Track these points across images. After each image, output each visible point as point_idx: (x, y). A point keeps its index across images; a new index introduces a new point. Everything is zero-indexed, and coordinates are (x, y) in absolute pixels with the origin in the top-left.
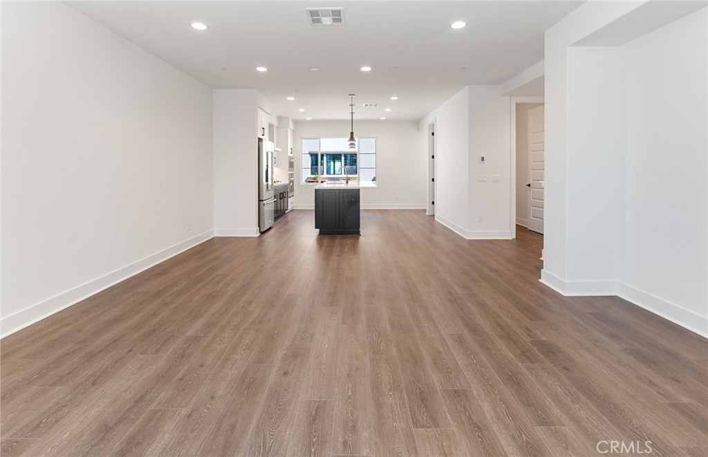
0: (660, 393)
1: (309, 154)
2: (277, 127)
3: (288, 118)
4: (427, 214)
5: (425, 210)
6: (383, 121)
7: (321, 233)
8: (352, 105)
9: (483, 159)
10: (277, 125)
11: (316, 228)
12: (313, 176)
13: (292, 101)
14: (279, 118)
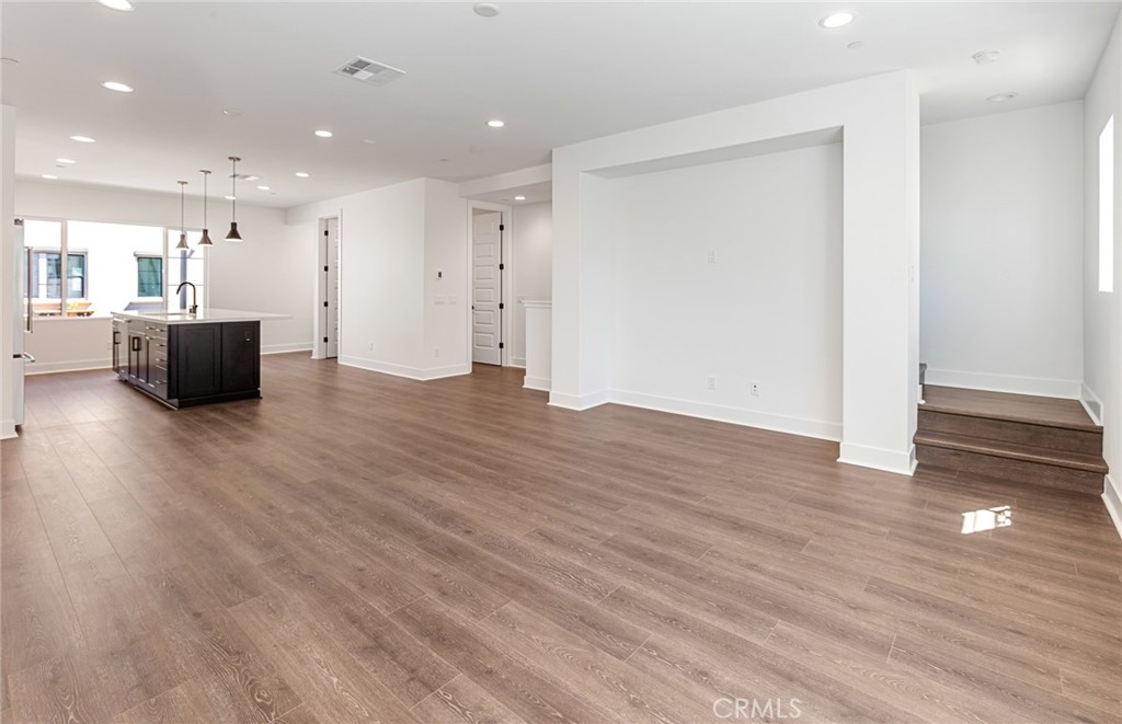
0: (592, 537)
4: (315, 356)
5: (310, 353)
8: (234, 176)
9: (440, 275)
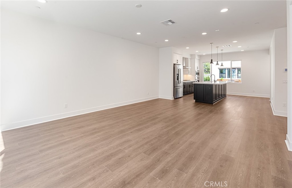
1: (218, 68)
2: (191, 59)
3: (195, 55)
6: (242, 52)
7: (196, 102)
10: (190, 58)
11: (194, 99)
12: (220, 79)
13: (188, 49)
14: (191, 55)
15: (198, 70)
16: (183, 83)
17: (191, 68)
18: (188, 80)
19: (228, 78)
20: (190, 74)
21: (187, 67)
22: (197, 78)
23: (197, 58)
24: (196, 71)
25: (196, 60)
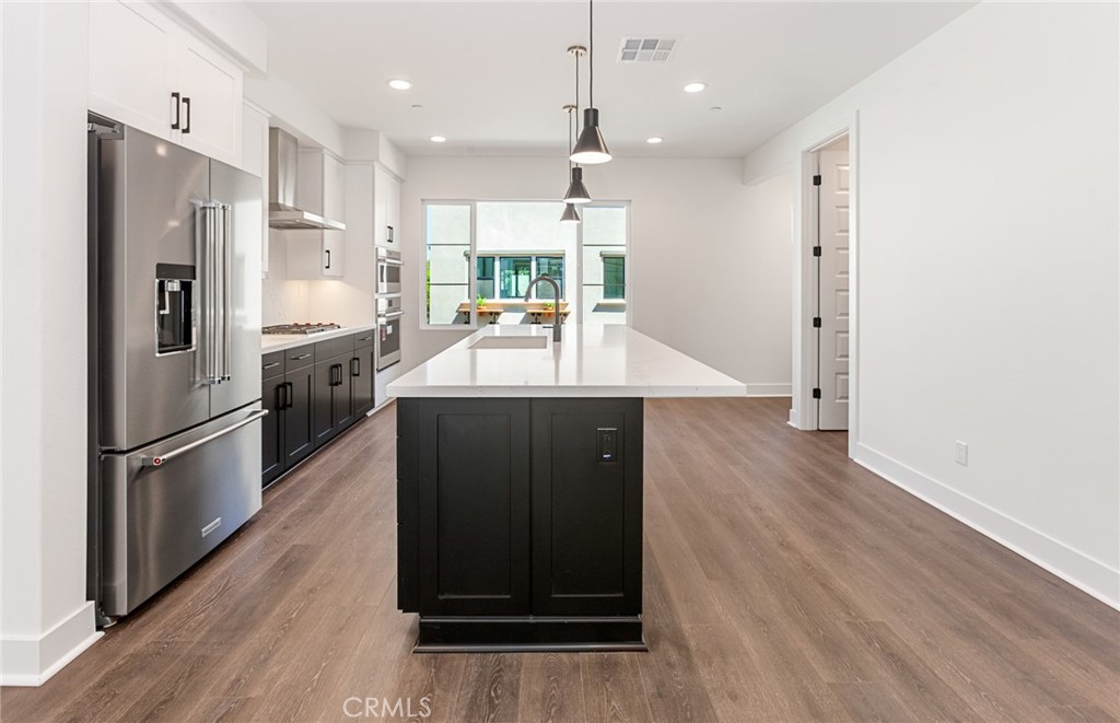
3: (374, 133)
4: (794, 423)
15: (393, 247)
16: (267, 359)
17: (342, 226)
18: (321, 327)
19: (502, 297)
20: (334, 278)
21: (309, 217)
22: (383, 305)
23: (386, 157)
24: (383, 253)
25: (378, 171)
